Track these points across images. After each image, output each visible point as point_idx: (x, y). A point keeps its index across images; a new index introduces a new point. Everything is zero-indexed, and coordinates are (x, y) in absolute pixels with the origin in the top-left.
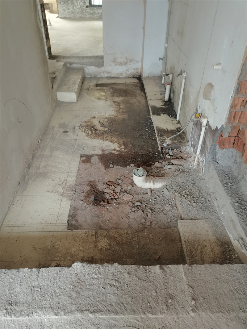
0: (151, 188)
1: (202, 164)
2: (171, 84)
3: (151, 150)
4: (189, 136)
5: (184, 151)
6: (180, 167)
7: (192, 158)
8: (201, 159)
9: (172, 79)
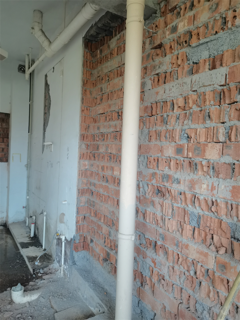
0: (28, 301)
1: (67, 271)
2: (35, 224)
3: (24, 275)
4: (54, 256)
5: (52, 268)
6: (51, 279)
7: (59, 271)
8: (66, 268)
9: (35, 220)
